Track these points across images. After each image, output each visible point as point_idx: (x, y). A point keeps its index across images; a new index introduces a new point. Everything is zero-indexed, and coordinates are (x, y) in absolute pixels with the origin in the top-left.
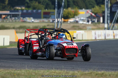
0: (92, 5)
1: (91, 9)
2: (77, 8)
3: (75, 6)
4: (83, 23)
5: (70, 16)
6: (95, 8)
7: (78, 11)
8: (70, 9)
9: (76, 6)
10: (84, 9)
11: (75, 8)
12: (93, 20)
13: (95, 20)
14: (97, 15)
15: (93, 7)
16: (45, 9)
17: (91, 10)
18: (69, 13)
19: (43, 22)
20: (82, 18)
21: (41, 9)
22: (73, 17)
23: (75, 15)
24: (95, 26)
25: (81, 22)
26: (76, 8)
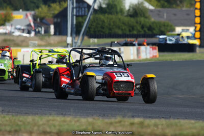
0: (35, 3)
1: (34, 10)
2: (10, 8)
3: (5, 5)
4: (20, 35)
6: (40, 9)
7: (12, 14)
9: (8, 4)
10: (21, 10)
11: (6, 7)
12: (37, 30)
13: (40, 29)
14: (44, 21)
15: (38, 7)
17: (33, 12)
20: (18, 27)
22: (3, 25)
23: (6, 20)
24: (42, 39)
25: (17, 33)
26: (8, 8)
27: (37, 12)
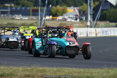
0: (80, 2)
2: (66, 5)
3: (63, 4)
4: (71, 21)
5: (58, 13)
7: (67, 9)
8: (58, 7)
9: (65, 3)
10: (72, 7)
12: (81, 18)
13: (83, 17)
14: (85, 13)
15: (82, 5)
16: (34, 6)
17: (79, 8)
18: (57, 11)
19: (32, 19)
20: (71, 16)
21: (30, 7)
22: (62, 15)
23: (64, 12)
24: (82, 23)
25: (69, 20)
27: (81, 7)
